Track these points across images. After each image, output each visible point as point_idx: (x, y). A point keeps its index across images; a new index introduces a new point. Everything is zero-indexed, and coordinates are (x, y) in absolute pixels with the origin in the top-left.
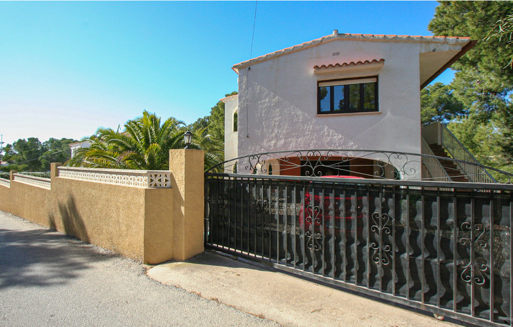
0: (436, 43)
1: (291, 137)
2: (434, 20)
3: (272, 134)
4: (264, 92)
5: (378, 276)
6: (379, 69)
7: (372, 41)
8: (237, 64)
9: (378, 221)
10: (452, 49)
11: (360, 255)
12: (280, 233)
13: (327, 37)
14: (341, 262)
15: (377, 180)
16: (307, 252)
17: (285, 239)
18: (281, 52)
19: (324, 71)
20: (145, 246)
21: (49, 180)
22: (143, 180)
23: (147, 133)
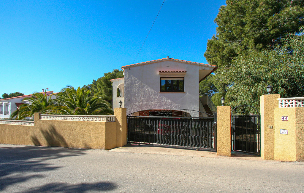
0: (205, 66)
1: (149, 101)
2: (206, 52)
3: (140, 99)
4: (137, 80)
5: (184, 143)
6: (184, 75)
7: (182, 63)
8: (124, 66)
9: (183, 128)
10: (210, 69)
11: (179, 138)
12: (156, 135)
13: (164, 59)
14: (174, 140)
15: (183, 117)
16: (164, 139)
17: (157, 136)
18: (144, 63)
19: (163, 73)
20: (106, 143)
21: (34, 121)
22: (104, 119)
23: (81, 98)
